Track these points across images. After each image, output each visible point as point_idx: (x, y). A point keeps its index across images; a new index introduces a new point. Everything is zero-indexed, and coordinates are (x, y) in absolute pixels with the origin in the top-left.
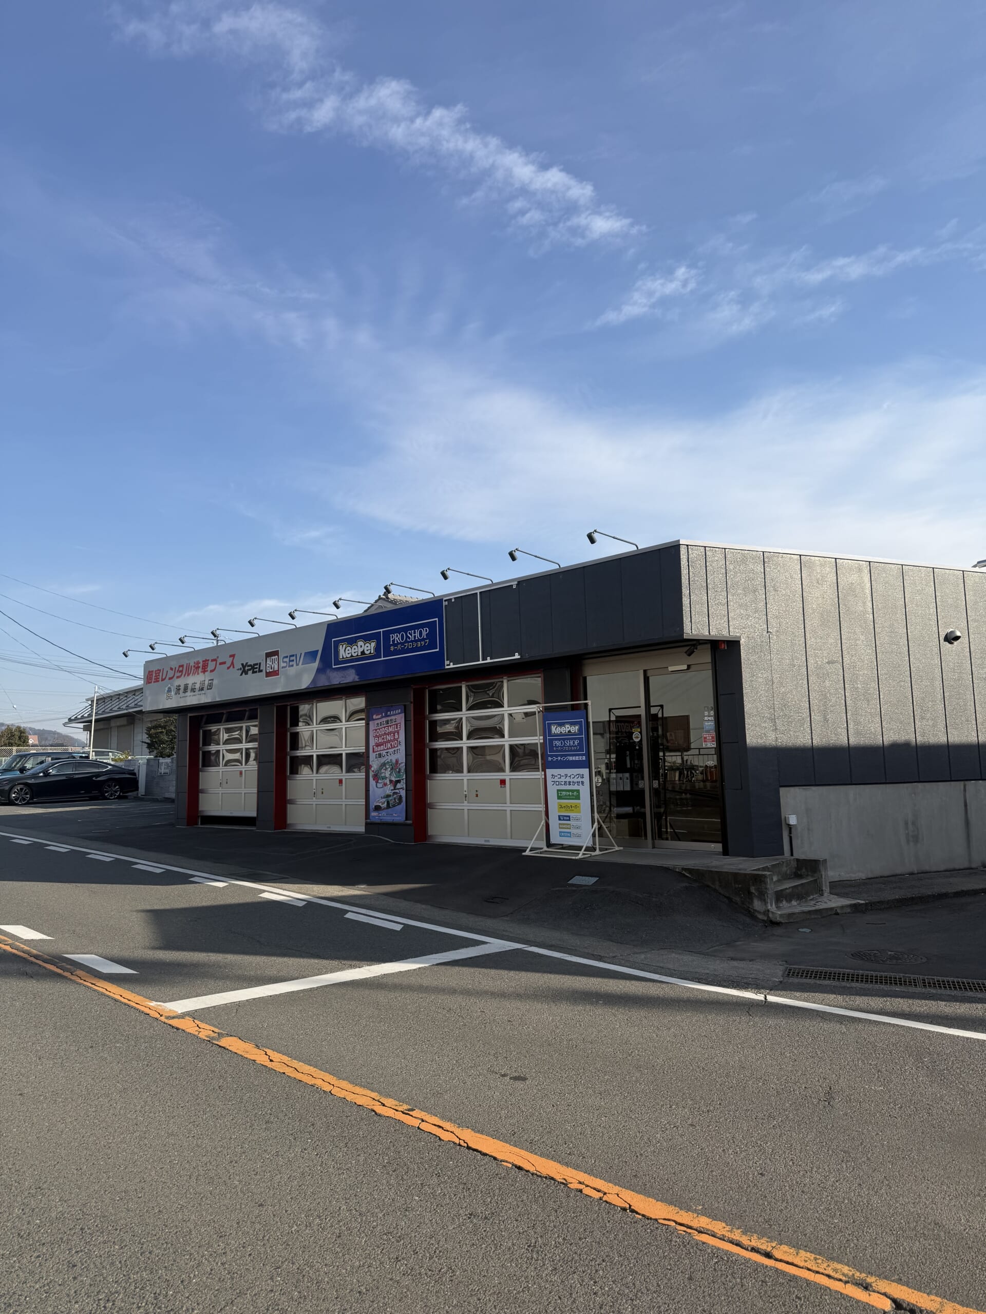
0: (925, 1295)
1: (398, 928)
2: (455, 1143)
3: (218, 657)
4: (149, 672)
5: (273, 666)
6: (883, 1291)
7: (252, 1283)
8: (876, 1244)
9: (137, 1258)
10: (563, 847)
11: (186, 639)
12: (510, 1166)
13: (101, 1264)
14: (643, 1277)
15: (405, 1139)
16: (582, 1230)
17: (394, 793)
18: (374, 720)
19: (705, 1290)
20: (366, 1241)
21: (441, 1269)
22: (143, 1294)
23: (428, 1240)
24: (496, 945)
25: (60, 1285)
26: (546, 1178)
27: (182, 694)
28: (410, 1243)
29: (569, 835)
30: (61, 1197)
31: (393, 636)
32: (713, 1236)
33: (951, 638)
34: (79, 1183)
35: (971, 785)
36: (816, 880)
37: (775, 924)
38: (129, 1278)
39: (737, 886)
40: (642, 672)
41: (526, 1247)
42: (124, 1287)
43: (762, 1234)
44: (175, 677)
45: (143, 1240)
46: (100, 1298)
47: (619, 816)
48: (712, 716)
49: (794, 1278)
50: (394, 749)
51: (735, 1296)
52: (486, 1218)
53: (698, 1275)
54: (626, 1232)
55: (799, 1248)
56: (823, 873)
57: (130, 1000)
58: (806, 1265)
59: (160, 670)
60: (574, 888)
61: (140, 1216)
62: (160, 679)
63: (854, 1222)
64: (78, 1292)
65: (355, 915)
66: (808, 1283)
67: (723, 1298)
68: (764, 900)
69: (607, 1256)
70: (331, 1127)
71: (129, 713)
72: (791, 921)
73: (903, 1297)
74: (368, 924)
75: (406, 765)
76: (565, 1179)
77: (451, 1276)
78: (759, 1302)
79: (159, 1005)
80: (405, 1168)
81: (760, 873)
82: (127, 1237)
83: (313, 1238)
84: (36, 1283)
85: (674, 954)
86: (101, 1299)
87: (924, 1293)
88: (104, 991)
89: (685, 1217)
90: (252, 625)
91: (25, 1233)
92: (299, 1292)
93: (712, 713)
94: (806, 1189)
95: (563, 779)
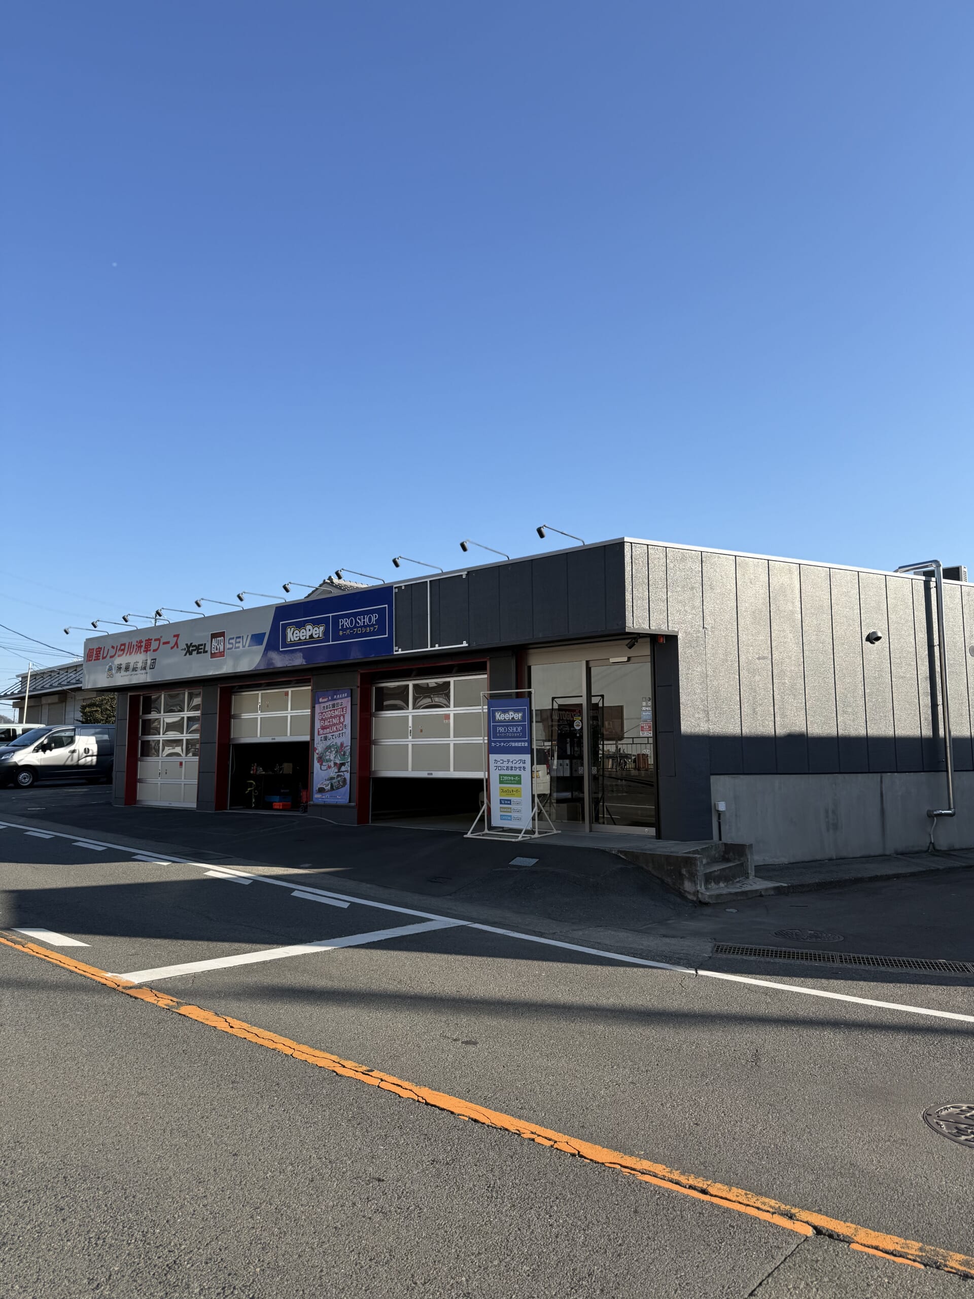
0: (842, 1222)
1: (345, 905)
2: (414, 1100)
3: (161, 637)
4: (90, 649)
5: (218, 648)
6: (805, 1220)
7: (234, 1221)
8: (799, 1181)
9: (122, 1202)
10: (503, 830)
11: (129, 618)
12: (467, 1119)
13: (88, 1207)
14: (593, 1211)
15: (367, 1096)
16: (536, 1172)
17: (338, 776)
18: (320, 703)
19: (649, 1221)
20: (337, 1185)
21: (410, 1206)
22: (131, 1232)
23: (395, 1183)
24: (440, 922)
25: (50, 1226)
26: (500, 1129)
27: (123, 673)
28: (379, 1186)
29: (510, 818)
30: (41, 1150)
31: (342, 621)
32: (654, 1176)
33: (873, 638)
34: (56, 1137)
35: (887, 777)
36: (742, 864)
37: (702, 904)
38: (117, 1219)
39: (669, 868)
40: (584, 663)
41: (486, 1188)
42: (113, 1227)
43: (697, 1175)
44: (117, 655)
45: (125, 1186)
46: (91, 1236)
47: (559, 801)
48: (649, 706)
49: (727, 1210)
50: (339, 732)
51: (676, 1225)
52: (447, 1163)
53: (642, 1209)
54: (577, 1174)
55: (731, 1186)
56: (749, 857)
57: (85, 972)
58: (738, 1199)
59: (101, 648)
60: (517, 869)
61: (120, 1166)
62: (101, 657)
63: (779, 1163)
64: (69, 1232)
65: (301, 893)
66: (740, 1214)
67: (665, 1227)
68: (695, 881)
69: (560, 1194)
70: (295, 1087)
71: (64, 690)
72: (719, 901)
73: (823, 1225)
74: (315, 901)
75: (351, 748)
76: (518, 1130)
77: (419, 1213)
78: (697, 1230)
79: (115, 976)
80: (369, 1121)
81: (691, 855)
82: (109, 1184)
83: (287, 1182)
84: (27, 1224)
85: (610, 931)
86: (92, 1238)
87: (841, 1220)
88: (58, 963)
89: (629, 1161)
90: (199, 605)
91: (10, 1182)
92: (279, 1229)
93: (650, 703)
94: (736, 1136)
95: (505, 764)
